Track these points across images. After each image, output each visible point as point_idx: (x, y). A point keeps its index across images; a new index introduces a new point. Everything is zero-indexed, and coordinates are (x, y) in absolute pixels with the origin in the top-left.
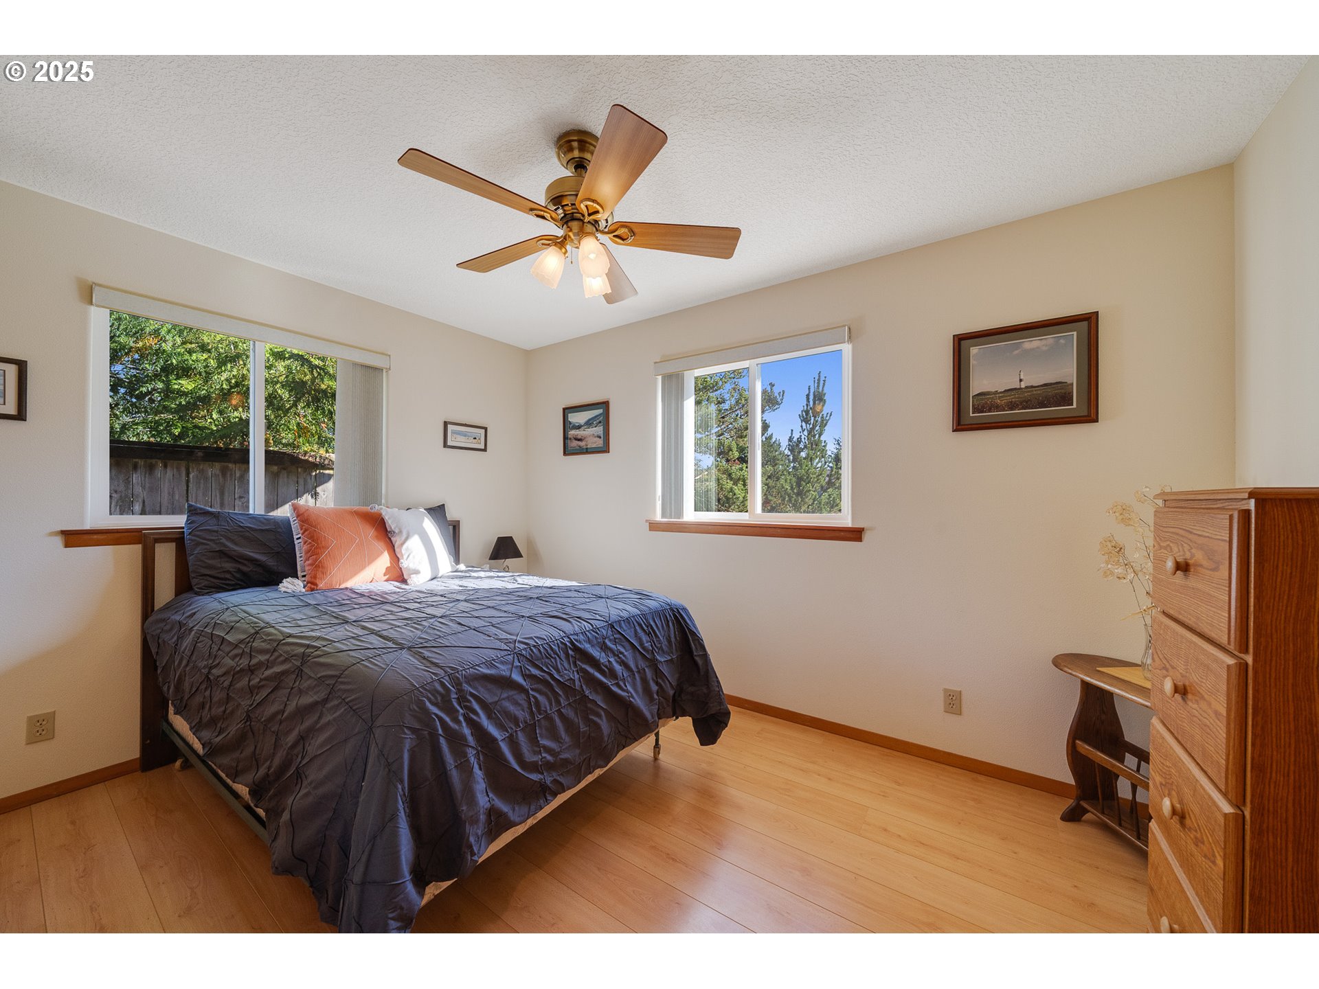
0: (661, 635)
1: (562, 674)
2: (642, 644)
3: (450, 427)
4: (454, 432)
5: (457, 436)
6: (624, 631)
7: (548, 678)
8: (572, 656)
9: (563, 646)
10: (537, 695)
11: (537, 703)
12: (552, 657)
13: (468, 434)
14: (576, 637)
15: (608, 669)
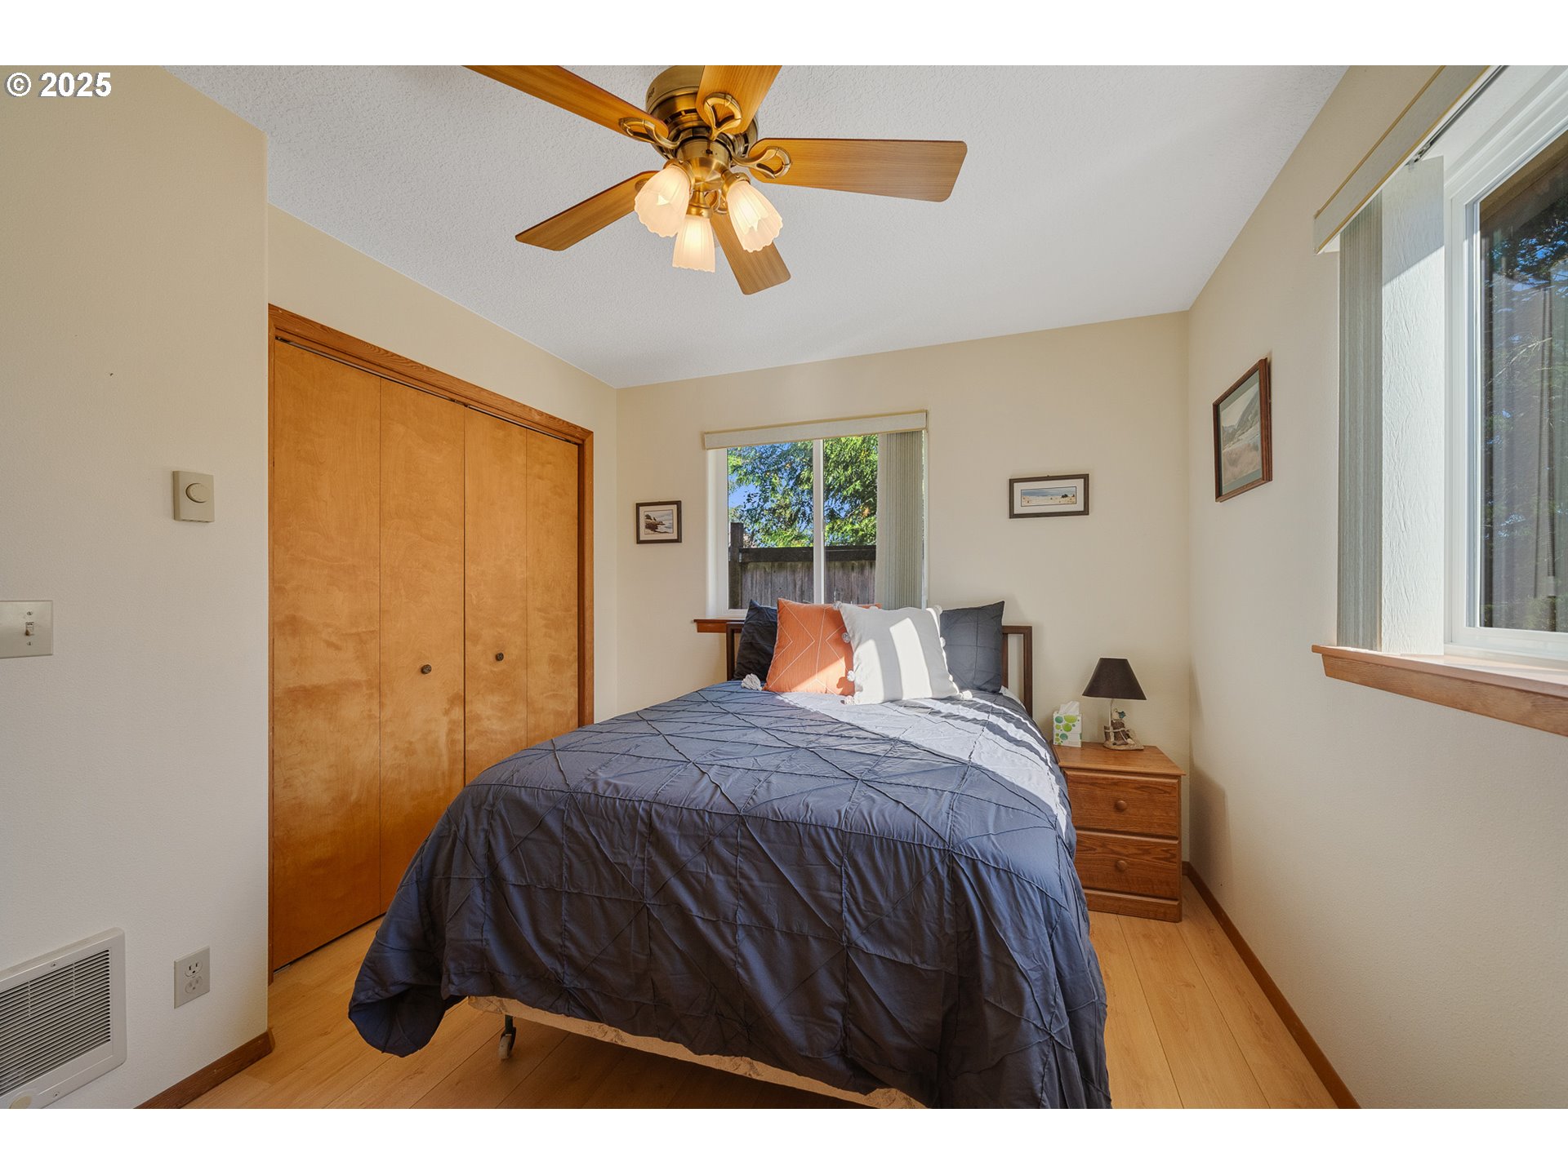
0: (887, 895)
1: (616, 851)
2: (811, 887)
3: (1018, 487)
4: (1024, 493)
5: (1031, 498)
6: (768, 841)
7: (591, 844)
8: (641, 834)
9: (633, 813)
10: (574, 860)
11: (570, 867)
12: (610, 822)
13: (1050, 491)
14: (661, 810)
15: (703, 888)
